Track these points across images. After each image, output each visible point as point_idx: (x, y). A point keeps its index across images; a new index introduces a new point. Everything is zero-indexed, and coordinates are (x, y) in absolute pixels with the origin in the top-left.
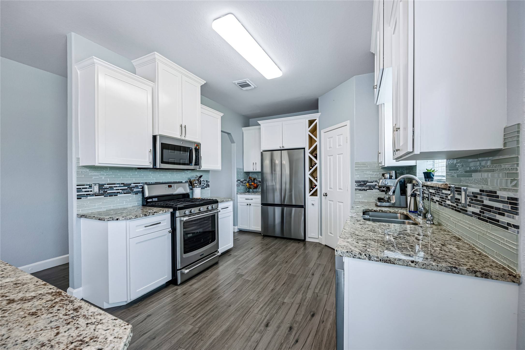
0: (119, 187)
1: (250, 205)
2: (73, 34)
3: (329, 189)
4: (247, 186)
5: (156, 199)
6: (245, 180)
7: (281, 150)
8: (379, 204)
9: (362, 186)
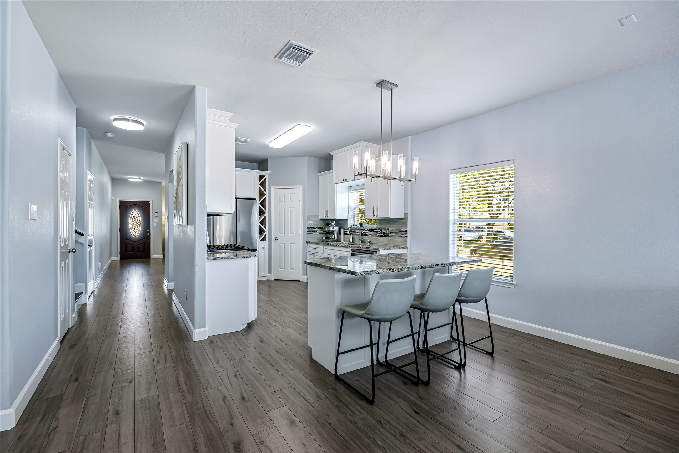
2: (206, 90)
3: (279, 234)
9: (311, 230)
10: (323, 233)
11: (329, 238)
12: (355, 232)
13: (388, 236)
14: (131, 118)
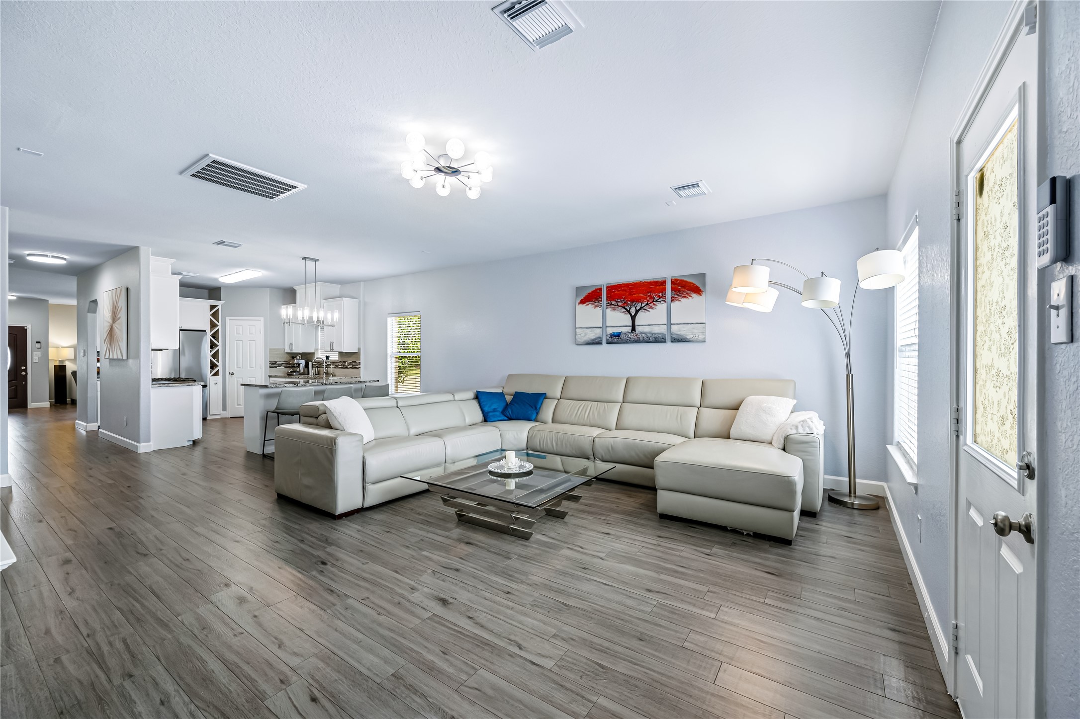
2: (150, 249)
3: (235, 368)
9: (273, 364)
10: (290, 367)
11: (295, 372)
12: (321, 365)
13: (347, 368)
14: (50, 254)
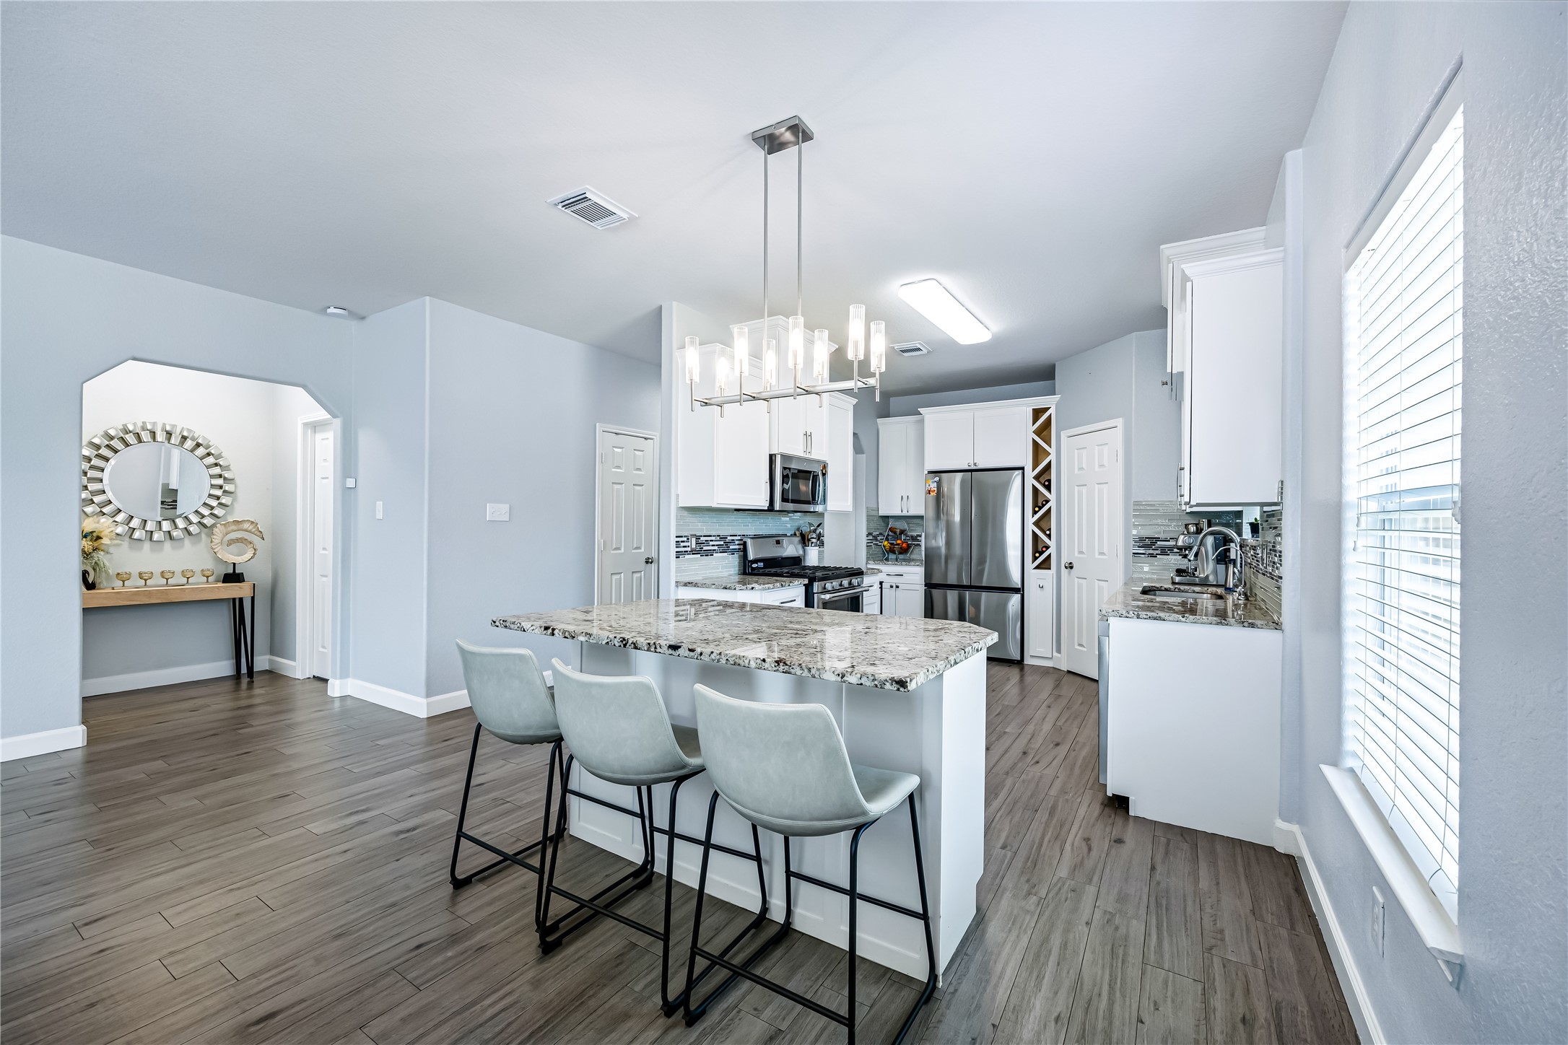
0: (715, 541)
1: (897, 587)
2: (675, 304)
3: (1076, 554)
4: (884, 546)
5: (761, 565)
6: (881, 534)
7: (971, 471)
8: (1177, 579)
